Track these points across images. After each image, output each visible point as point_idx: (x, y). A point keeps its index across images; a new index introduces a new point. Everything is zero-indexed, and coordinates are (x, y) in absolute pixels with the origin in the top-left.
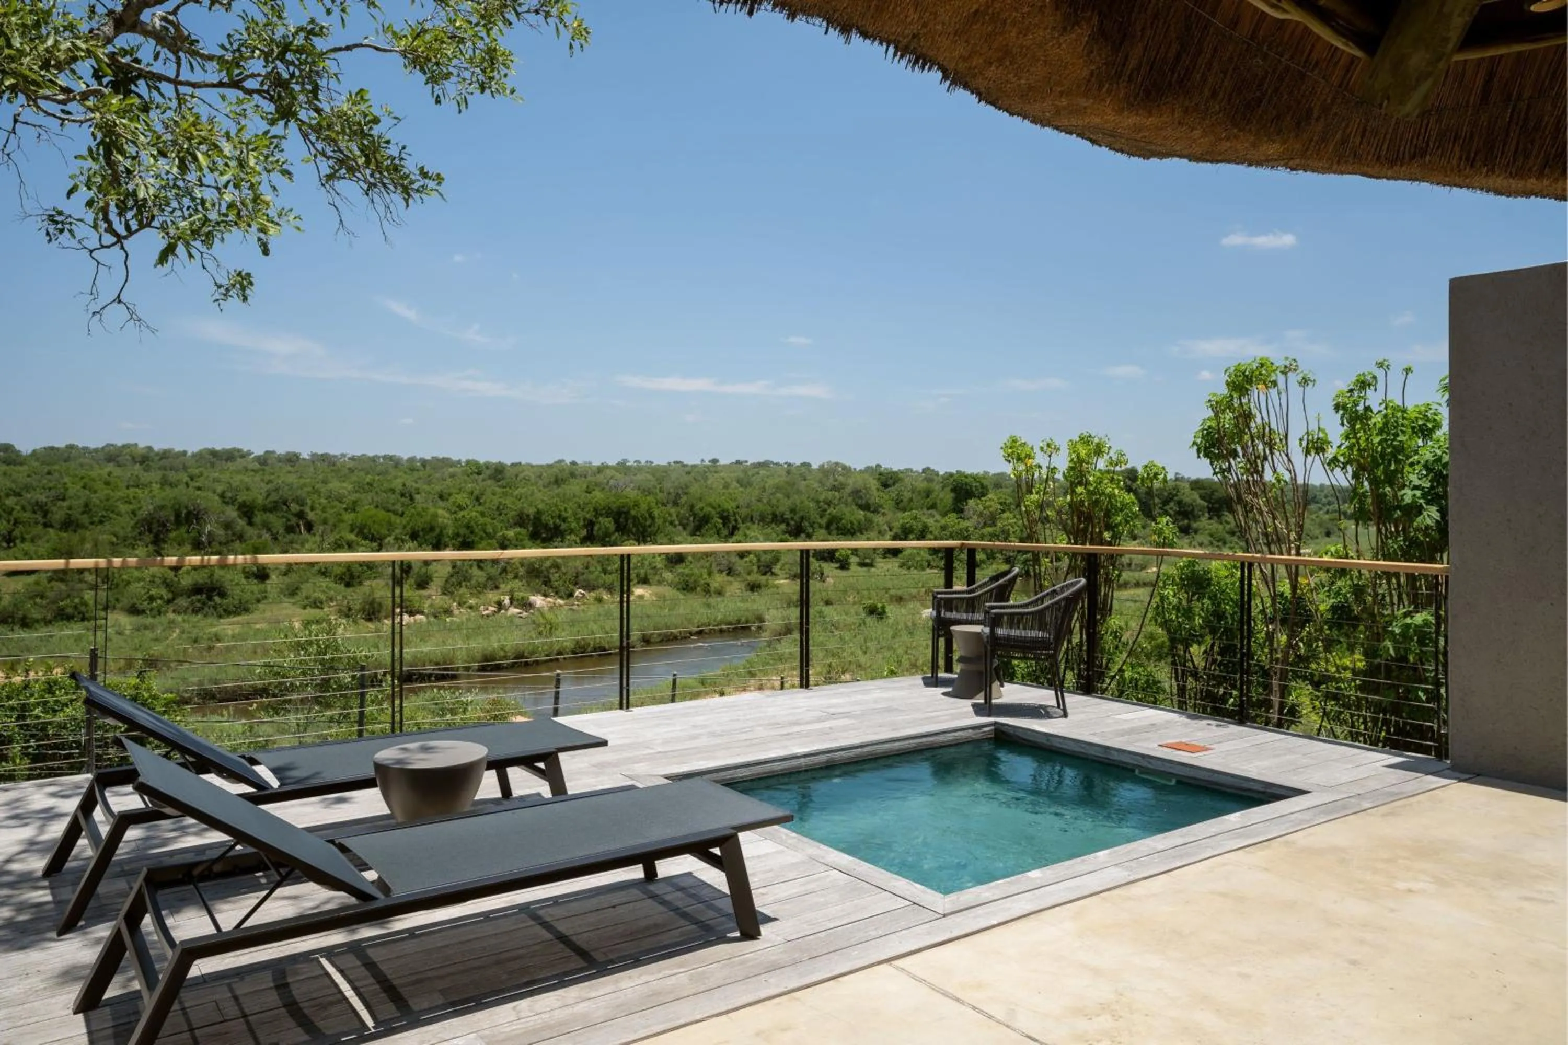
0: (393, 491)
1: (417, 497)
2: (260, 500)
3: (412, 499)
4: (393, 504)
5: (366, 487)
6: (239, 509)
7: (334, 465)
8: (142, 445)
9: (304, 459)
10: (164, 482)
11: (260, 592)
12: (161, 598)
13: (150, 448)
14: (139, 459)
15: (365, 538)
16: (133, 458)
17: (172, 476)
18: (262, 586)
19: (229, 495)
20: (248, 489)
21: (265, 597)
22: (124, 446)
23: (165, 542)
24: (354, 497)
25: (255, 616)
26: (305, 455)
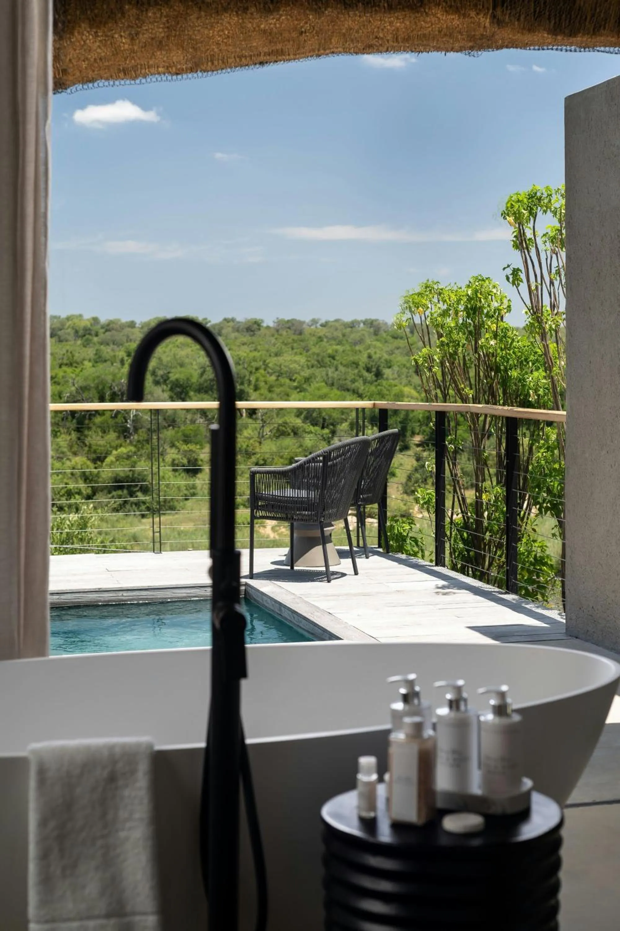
0: (356, 364)
1: (387, 372)
2: (195, 379)
3: (378, 374)
4: (353, 381)
5: (327, 360)
6: (171, 389)
7: (301, 334)
8: (88, 316)
9: (268, 327)
10: (99, 359)
11: (188, 487)
12: (79, 493)
13: (95, 320)
14: (81, 333)
15: (314, 424)
16: (77, 332)
17: (107, 351)
18: (191, 482)
19: (160, 373)
20: (182, 365)
21: (194, 495)
22: (68, 319)
23: (89, 428)
24: (307, 373)
25: (181, 515)
26: (269, 321)
